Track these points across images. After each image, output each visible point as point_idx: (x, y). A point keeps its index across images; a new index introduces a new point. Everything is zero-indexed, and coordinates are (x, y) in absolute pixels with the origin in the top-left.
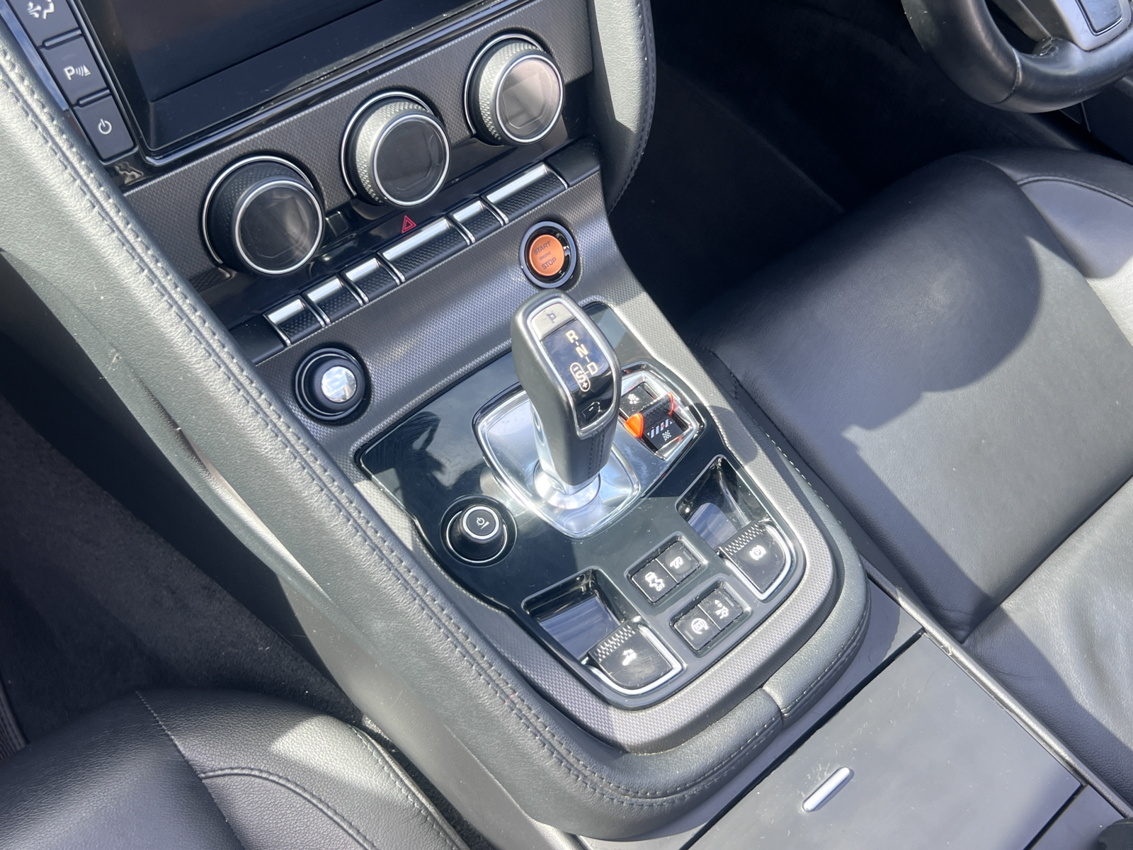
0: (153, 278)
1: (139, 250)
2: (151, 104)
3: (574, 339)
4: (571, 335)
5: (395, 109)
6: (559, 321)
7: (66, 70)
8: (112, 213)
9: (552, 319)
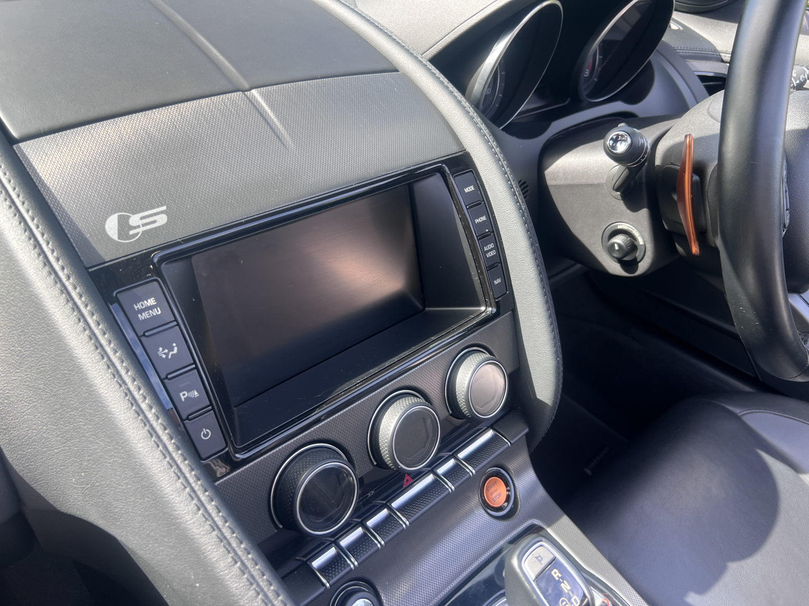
0: (244, 569)
1: (234, 545)
2: (235, 409)
3: (558, 576)
4: (555, 573)
5: (406, 403)
6: (545, 562)
7: (181, 394)
8: (214, 513)
9: (540, 561)
